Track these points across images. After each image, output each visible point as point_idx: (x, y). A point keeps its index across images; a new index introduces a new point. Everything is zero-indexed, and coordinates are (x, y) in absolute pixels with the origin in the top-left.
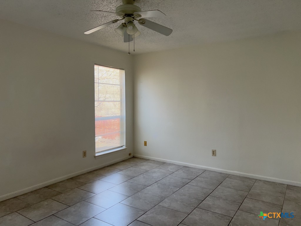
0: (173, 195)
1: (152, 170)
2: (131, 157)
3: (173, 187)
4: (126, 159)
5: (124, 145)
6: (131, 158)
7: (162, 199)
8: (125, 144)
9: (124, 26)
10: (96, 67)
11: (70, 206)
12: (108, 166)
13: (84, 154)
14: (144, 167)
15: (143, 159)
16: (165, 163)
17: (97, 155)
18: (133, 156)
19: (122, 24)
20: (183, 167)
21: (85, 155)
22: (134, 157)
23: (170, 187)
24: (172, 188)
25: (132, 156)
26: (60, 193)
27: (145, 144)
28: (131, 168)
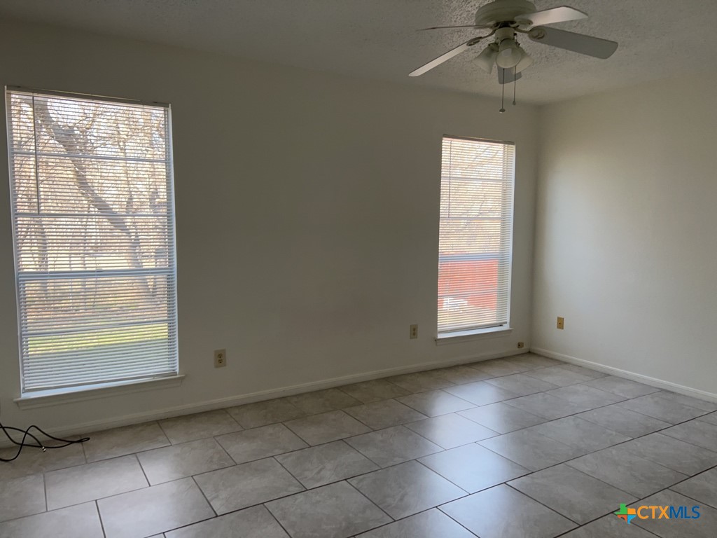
0: (610, 449)
1: (571, 387)
2: (524, 352)
3: (614, 433)
4: (509, 355)
5: (506, 323)
6: (522, 354)
7: (579, 454)
8: (508, 320)
9: (493, 49)
10: (446, 142)
11: (374, 431)
12: (465, 365)
13: (413, 332)
14: (552, 377)
15: (552, 359)
16: (609, 375)
17: (440, 336)
18: (528, 351)
19: (489, 45)
20: (658, 390)
21: (414, 334)
22: (530, 353)
23: (607, 430)
24: (611, 434)
25: (525, 348)
26: (359, 403)
27: (561, 323)
28: (518, 376)
